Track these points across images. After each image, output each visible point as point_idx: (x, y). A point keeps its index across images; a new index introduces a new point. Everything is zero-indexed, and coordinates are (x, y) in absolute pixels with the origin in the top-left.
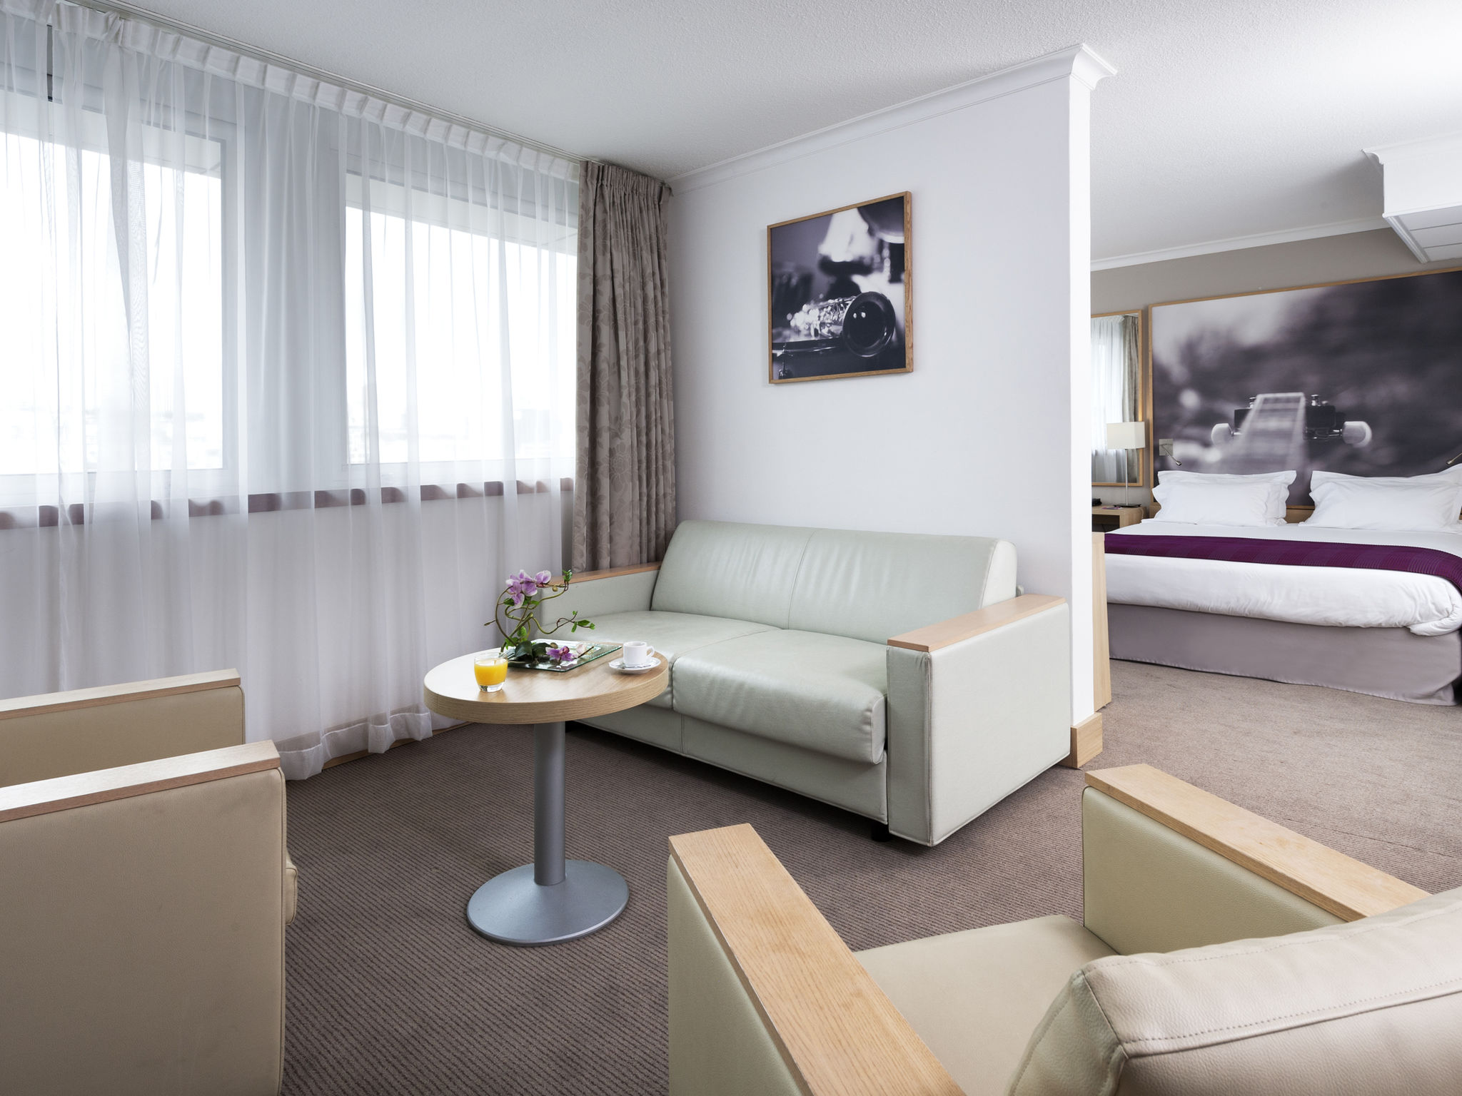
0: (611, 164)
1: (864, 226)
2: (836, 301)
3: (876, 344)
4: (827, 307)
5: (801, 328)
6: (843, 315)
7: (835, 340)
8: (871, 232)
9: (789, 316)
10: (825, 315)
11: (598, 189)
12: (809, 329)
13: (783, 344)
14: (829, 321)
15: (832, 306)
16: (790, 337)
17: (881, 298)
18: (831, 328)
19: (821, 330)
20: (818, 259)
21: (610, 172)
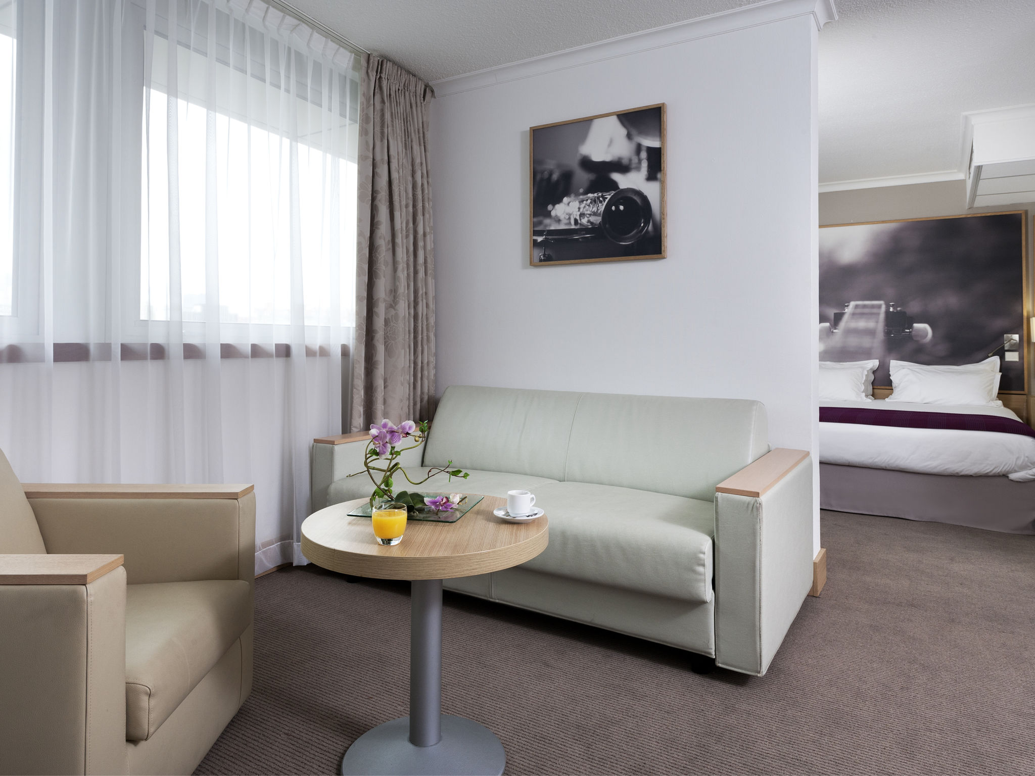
0: (389, 60)
1: (623, 132)
2: (596, 195)
3: (633, 233)
4: (587, 200)
5: (562, 217)
6: (602, 208)
7: (594, 229)
8: (629, 136)
9: (550, 207)
10: (585, 207)
11: (377, 81)
12: (569, 218)
13: (544, 231)
14: (589, 212)
15: (591, 199)
16: (550, 225)
17: (639, 194)
18: (590, 218)
19: (580, 220)
20: (578, 158)
21: (388, 66)
